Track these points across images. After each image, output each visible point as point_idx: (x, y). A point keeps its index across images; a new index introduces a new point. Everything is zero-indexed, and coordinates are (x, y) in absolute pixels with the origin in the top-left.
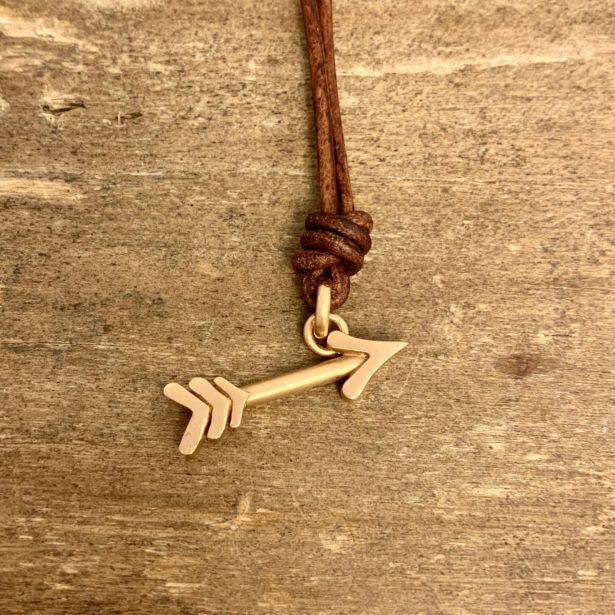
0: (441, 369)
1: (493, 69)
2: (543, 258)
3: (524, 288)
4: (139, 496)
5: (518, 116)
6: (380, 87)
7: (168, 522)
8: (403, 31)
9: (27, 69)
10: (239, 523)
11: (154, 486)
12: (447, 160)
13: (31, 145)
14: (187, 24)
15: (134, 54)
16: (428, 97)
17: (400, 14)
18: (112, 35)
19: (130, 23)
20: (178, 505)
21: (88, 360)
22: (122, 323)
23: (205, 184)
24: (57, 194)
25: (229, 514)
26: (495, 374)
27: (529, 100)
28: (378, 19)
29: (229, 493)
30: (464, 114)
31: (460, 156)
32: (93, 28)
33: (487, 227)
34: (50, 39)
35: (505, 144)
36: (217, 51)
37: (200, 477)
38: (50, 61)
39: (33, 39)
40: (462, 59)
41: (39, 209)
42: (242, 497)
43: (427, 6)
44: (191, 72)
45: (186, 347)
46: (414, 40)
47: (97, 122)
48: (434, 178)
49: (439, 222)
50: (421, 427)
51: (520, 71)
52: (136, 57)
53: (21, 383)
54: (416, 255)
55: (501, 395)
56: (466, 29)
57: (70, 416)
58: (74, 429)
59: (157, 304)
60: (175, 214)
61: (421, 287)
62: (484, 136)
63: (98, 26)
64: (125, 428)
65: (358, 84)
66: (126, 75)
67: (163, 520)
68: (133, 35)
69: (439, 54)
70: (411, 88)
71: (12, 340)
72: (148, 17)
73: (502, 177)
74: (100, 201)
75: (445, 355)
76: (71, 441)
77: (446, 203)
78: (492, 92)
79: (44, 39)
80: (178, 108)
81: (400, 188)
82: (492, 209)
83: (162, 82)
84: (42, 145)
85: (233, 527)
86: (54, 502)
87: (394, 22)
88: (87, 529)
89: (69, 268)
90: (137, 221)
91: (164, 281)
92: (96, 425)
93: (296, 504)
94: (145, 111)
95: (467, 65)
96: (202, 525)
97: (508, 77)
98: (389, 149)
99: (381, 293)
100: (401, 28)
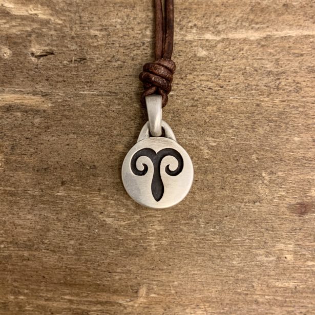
0: (257, 210)
1: (282, 37)
2: (313, 145)
3: (303, 163)
4: (80, 285)
5: (297, 64)
6: (220, 46)
7: (97, 301)
8: (232, 15)
9: (22, 32)
10: (140, 302)
11: (89, 279)
12: (258, 88)
13: (23, 75)
14: (112, 9)
15: (82, 25)
16: (247, 52)
17: (229, 6)
18: (70, 14)
19: (81, 8)
20: (103, 291)
21: (52, 202)
22: (72, 179)
23: (121, 99)
24: (37, 103)
25: (134, 297)
26: (288, 214)
27: (302, 55)
28: (218, 8)
29: (134, 284)
30: (267, 62)
31: (265, 86)
32: (60, 10)
33: (282, 126)
34: (36, 16)
35: (290, 80)
36: (128, 24)
37: (116, 274)
38: (35, 29)
39: (26, 16)
40: (265, 31)
41: (26, 112)
42: (141, 287)
43: (245, 2)
44: (114, 35)
45: (109, 195)
46: (238, 21)
47: (61, 63)
48: (251, 98)
49: (254, 123)
50: (246, 245)
51: (297, 39)
52: (84, 27)
53: (14, 214)
54: (242, 142)
55: (291, 226)
56: (267, 15)
57: (41, 235)
58: (43, 243)
59: (92, 168)
60: (104, 116)
61: (245, 161)
62: (278, 75)
63: (63, 10)
64: (72, 243)
65: (207, 44)
66: (78, 37)
67: (94, 300)
68: (82, 15)
69: (252, 28)
70: (237, 47)
71: (8, 189)
72: (90, 5)
73: (289, 98)
74: (61, 108)
75: (260, 202)
76: (41, 250)
77: (258, 112)
78: (282, 51)
79: (32, 16)
80: (106, 56)
81: (232, 103)
82: (284, 116)
83: (98, 41)
84: (29, 75)
85: (136, 305)
86: (31, 287)
87: (227, 10)
88: (50, 303)
89: (42, 146)
90: (82, 120)
91: (97, 155)
92: (56, 241)
93: (173, 292)
94: (88, 57)
95: (267, 35)
96: (118, 303)
97: (290, 42)
98: (225, 81)
99: (222, 165)
100: (231, 14)
